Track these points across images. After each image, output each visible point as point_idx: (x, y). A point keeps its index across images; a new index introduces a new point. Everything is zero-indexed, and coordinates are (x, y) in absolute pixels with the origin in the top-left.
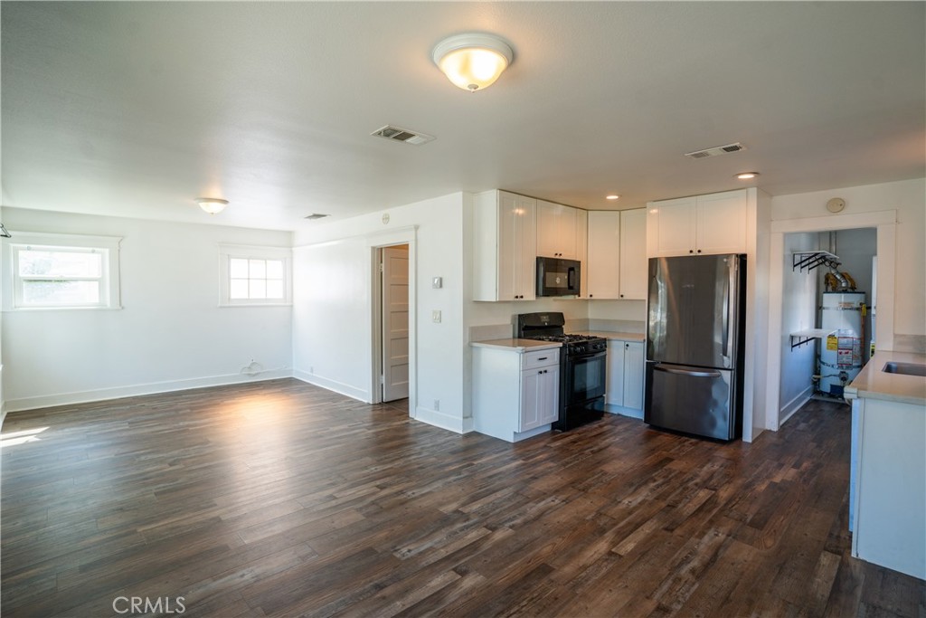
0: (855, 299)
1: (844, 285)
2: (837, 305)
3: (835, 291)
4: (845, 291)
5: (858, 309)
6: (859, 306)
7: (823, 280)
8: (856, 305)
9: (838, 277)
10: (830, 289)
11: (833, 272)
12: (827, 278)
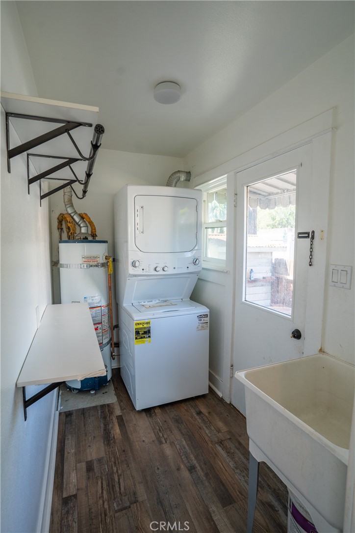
0: (99, 251)
1: (83, 230)
2: (80, 261)
3: (72, 238)
4: (85, 240)
5: (103, 265)
6: (104, 261)
7: (55, 224)
8: (102, 260)
9: (77, 219)
10: (65, 236)
11: (70, 211)
12: (61, 219)
